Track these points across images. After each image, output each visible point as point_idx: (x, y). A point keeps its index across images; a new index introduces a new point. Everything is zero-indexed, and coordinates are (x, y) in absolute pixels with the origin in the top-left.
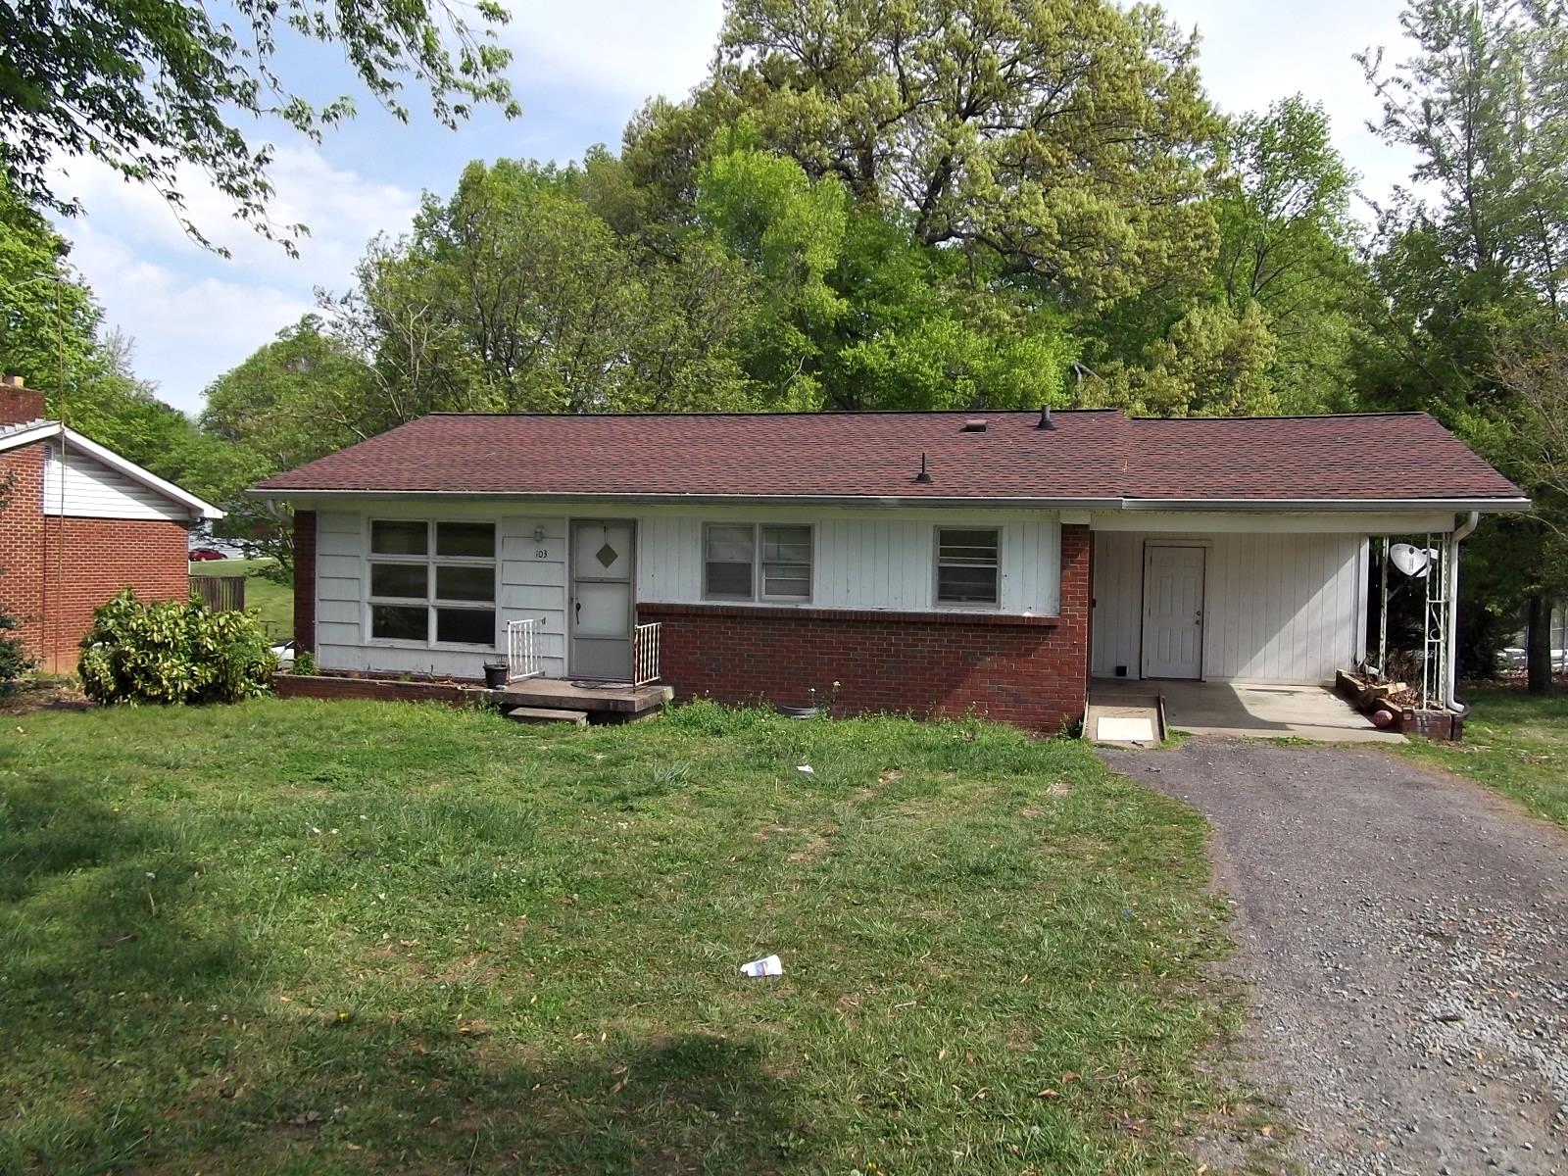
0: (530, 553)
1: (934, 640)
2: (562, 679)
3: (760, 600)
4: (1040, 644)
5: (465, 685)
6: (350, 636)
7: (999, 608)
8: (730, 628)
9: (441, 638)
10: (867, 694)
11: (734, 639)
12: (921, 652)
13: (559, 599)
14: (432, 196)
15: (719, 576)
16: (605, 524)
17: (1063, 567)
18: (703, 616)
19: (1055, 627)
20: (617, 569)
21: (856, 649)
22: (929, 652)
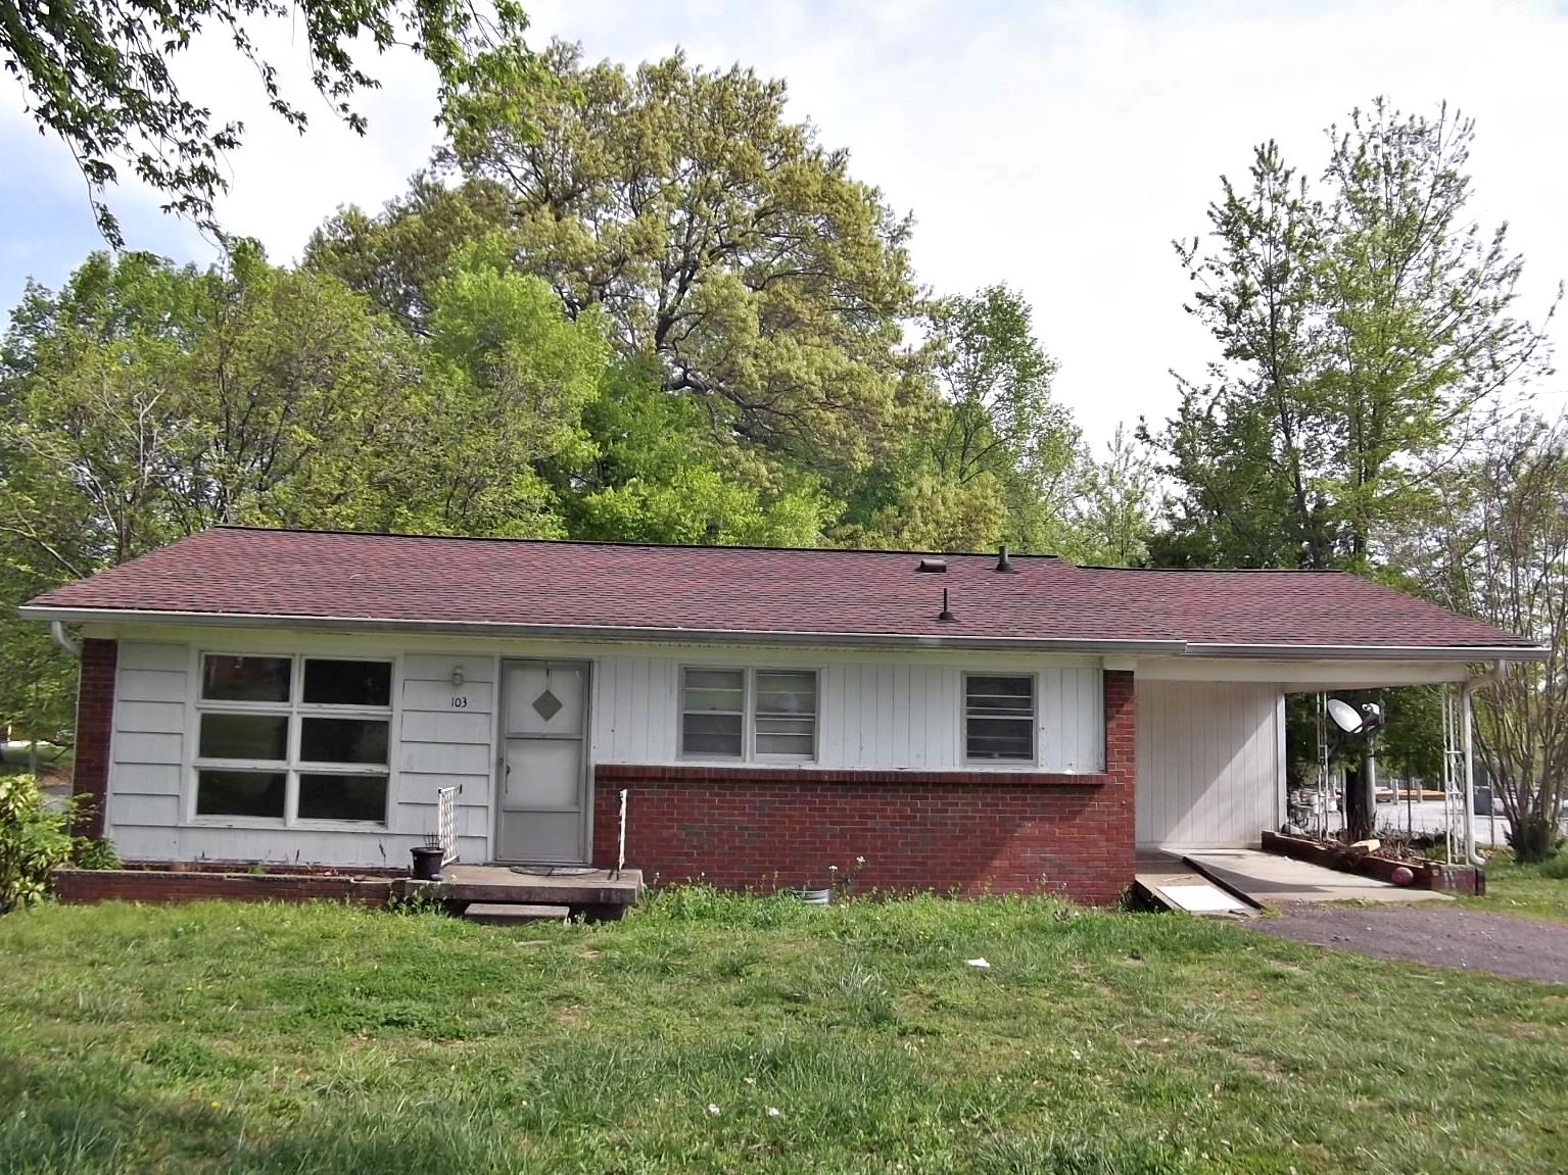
0: (443, 700)
1: (967, 804)
2: (486, 865)
3: (753, 759)
4: (1085, 805)
5: (359, 877)
6: (165, 812)
7: (1036, 766)
8: (717, 795)
9: (304, 813)
10: (888, 870)
11: (722, 808)
12: (954, 818)
13: (482, 761)
14: (40, 287)
15: (697, 732)
16: (548, 666)
17: (1107, 718)
18: (682, 780)
19: (1101, 786)
20: (561, 722)
21: (874, 817)
22: (961, 818)
